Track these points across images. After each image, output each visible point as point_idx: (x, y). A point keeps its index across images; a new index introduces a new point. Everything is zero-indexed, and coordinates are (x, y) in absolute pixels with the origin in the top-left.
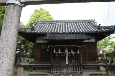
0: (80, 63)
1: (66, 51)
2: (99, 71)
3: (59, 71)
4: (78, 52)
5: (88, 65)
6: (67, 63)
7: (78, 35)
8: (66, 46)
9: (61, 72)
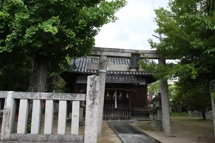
0: (129, 107)
1: (115, 95)
2: (148, 117)
3: (107, 115)
4: (127, 96)
5: (136, 111)
6: (116, 107)
7: (128, 77)
8: (116, 90)
9: (109, 116)
